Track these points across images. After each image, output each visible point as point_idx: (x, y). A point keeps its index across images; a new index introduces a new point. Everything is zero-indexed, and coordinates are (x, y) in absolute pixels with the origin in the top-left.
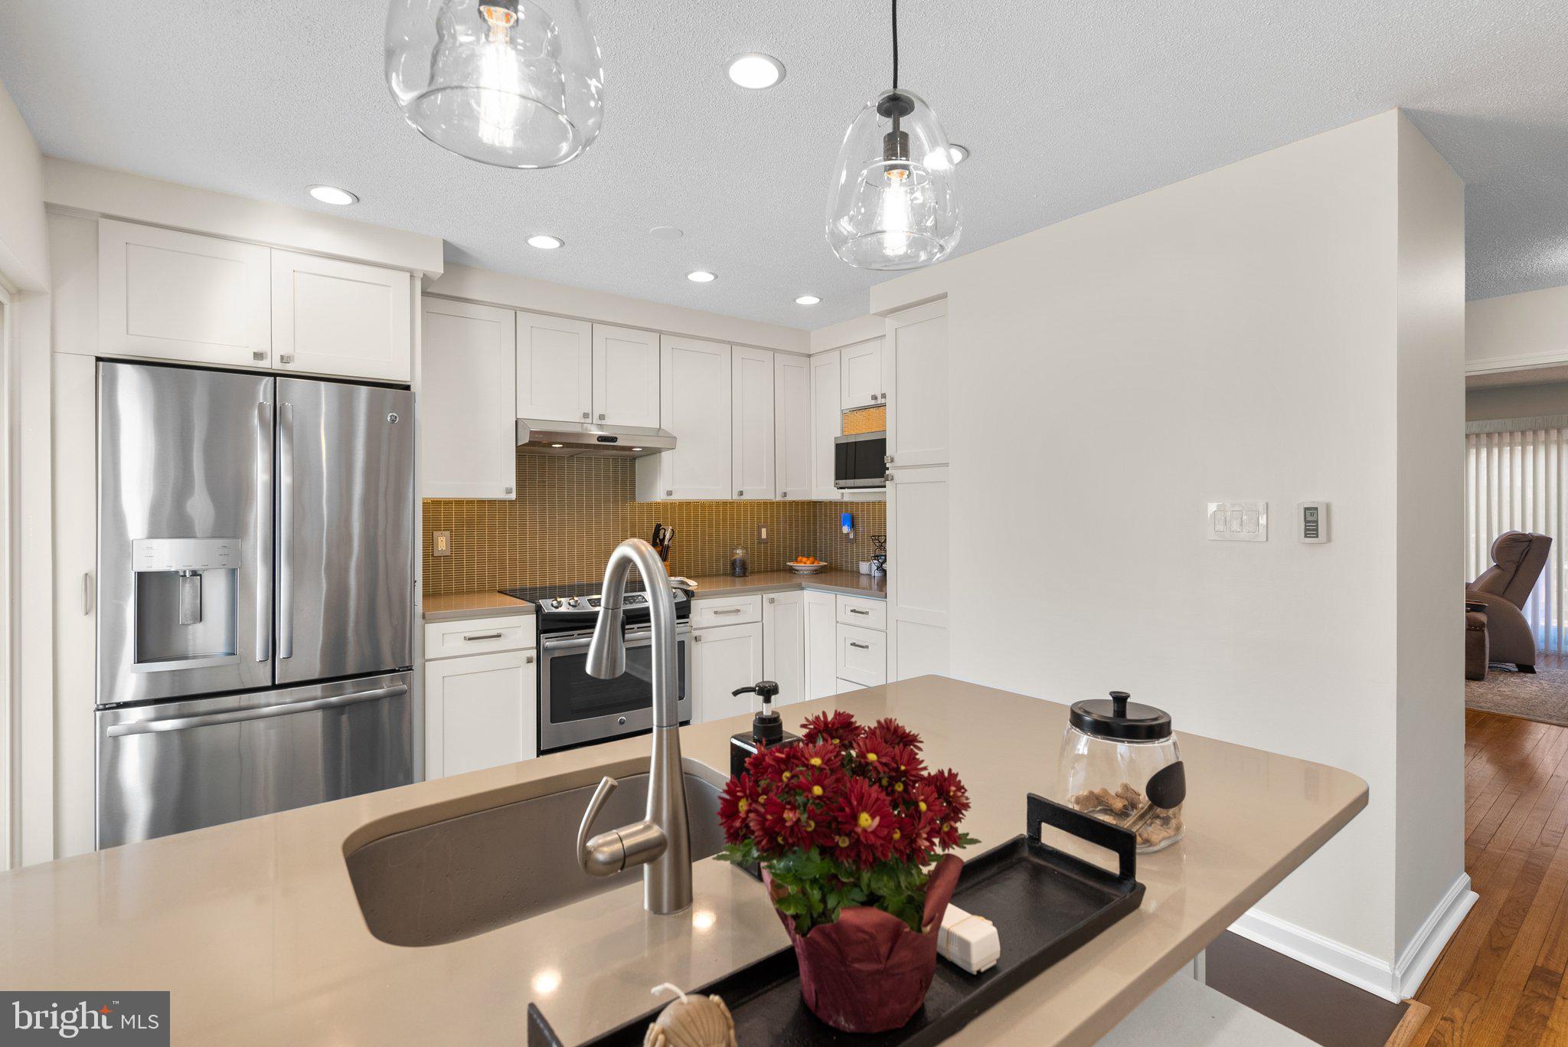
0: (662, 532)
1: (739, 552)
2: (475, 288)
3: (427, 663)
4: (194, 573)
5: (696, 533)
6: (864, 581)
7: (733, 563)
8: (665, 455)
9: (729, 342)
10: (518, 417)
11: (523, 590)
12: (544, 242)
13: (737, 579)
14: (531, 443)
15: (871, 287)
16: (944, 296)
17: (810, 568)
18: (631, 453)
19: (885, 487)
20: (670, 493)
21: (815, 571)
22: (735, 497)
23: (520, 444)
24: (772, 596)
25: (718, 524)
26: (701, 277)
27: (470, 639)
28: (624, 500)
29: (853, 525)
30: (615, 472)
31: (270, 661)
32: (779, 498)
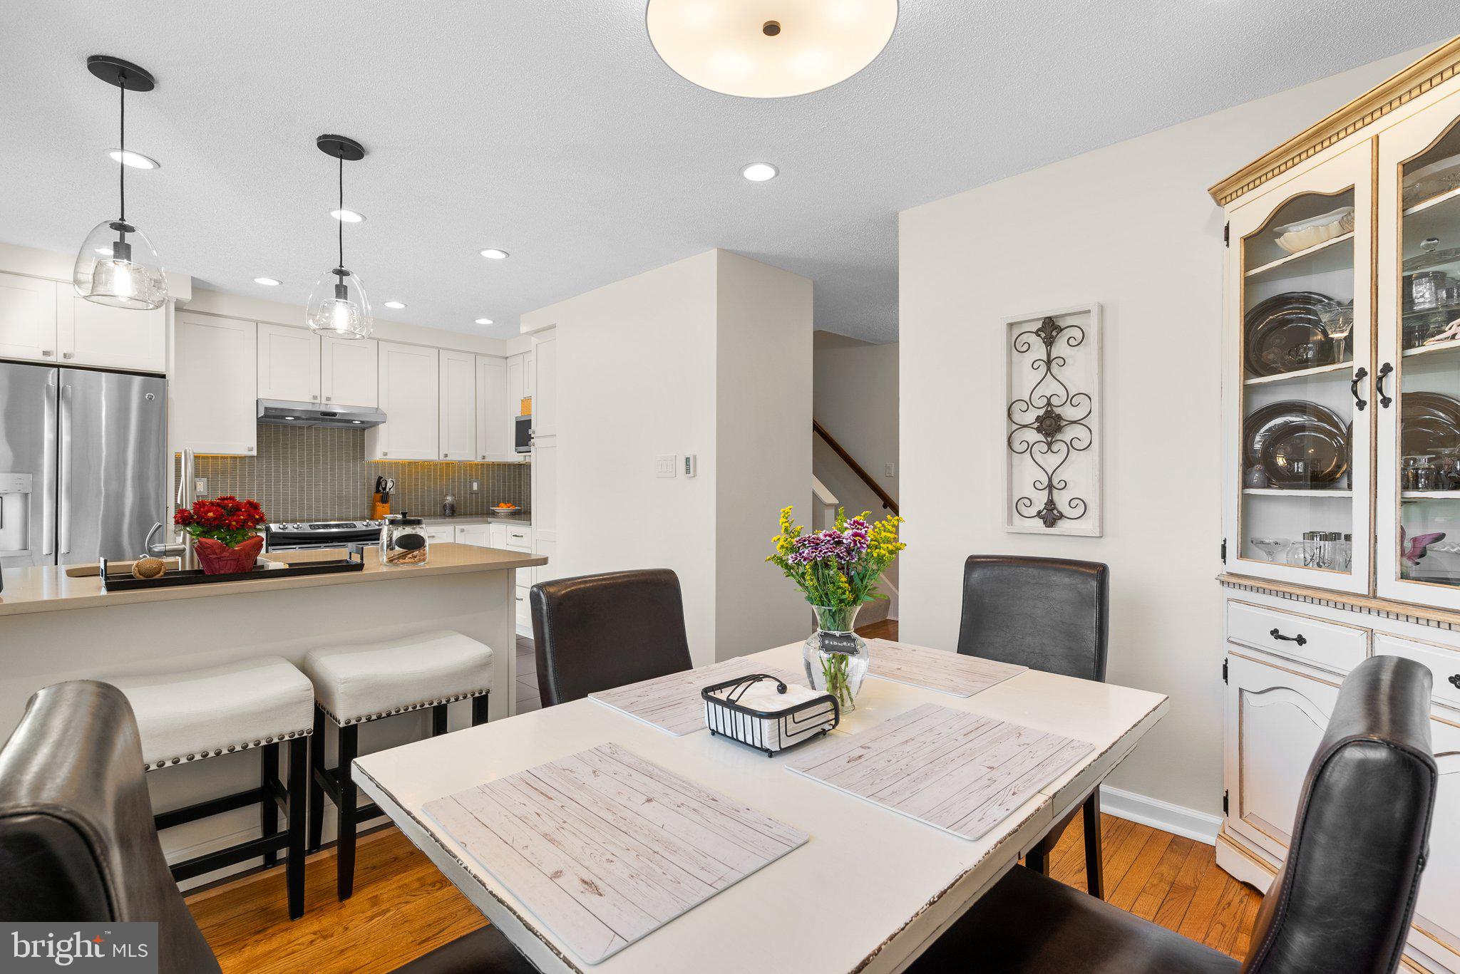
0: (383, 483)
1: (449, 499)
2: (223, 307)
5: (416, 485)
7: (445, 506)
8: (381, 427)
9: (437, 347)
10: (258, 398)
12: (266, 282)
14: (265, 416)
16: (553, 327)
17: (506, 511)
18: (351, 425)
19: (530, 452)
20: (385, 454)
22: (442, 457)
23: (260, 416)
24: (462, 527)
25: (435, 479)
26: (395, 305)
28: (355, 459)
30: (348, 439)
32: (479, 460)
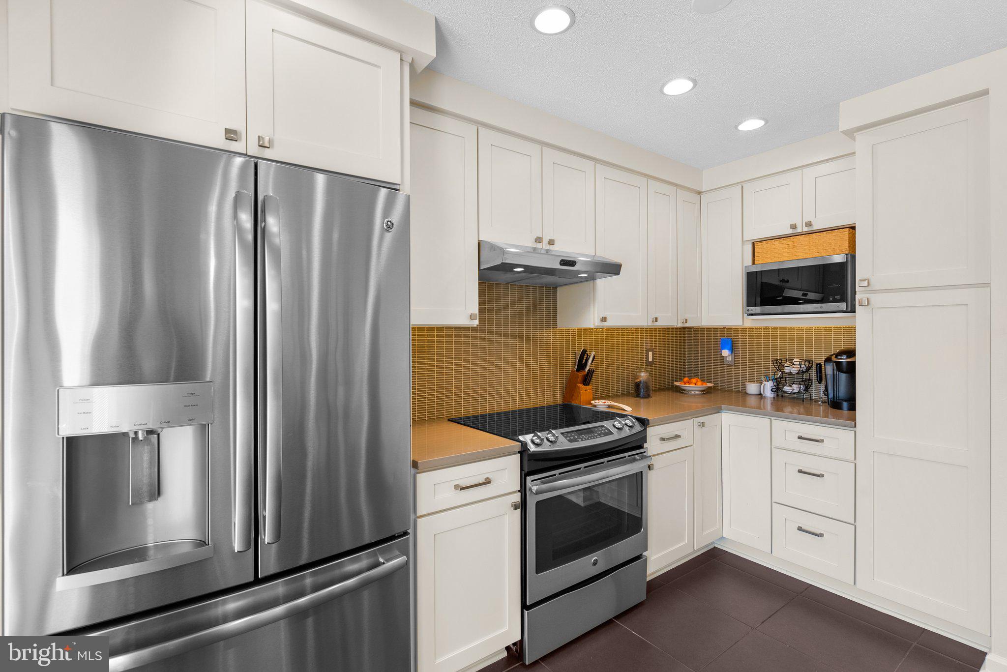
0: (586, 357)
1: (643, 375)
3: (419, 520)
4: (150, 432)
6: (752, 401)
8: (599, 282)
9: (646, 176)
10: (480, 239)
11: (475, 417)
12: (553, 20)
13: (642, 400)
14: (491, 269)
15: (841, 103)
20: (604, 319)
21: (702, 391)
23: (482, 268)
24: (701, 419)
26: (678, 87)
27: (462, 489)
28: (545, 326)
29: (732, 350)
30: (541, 299)
31: (252, 550)
32: (680, 325)
